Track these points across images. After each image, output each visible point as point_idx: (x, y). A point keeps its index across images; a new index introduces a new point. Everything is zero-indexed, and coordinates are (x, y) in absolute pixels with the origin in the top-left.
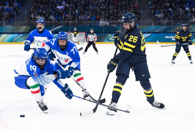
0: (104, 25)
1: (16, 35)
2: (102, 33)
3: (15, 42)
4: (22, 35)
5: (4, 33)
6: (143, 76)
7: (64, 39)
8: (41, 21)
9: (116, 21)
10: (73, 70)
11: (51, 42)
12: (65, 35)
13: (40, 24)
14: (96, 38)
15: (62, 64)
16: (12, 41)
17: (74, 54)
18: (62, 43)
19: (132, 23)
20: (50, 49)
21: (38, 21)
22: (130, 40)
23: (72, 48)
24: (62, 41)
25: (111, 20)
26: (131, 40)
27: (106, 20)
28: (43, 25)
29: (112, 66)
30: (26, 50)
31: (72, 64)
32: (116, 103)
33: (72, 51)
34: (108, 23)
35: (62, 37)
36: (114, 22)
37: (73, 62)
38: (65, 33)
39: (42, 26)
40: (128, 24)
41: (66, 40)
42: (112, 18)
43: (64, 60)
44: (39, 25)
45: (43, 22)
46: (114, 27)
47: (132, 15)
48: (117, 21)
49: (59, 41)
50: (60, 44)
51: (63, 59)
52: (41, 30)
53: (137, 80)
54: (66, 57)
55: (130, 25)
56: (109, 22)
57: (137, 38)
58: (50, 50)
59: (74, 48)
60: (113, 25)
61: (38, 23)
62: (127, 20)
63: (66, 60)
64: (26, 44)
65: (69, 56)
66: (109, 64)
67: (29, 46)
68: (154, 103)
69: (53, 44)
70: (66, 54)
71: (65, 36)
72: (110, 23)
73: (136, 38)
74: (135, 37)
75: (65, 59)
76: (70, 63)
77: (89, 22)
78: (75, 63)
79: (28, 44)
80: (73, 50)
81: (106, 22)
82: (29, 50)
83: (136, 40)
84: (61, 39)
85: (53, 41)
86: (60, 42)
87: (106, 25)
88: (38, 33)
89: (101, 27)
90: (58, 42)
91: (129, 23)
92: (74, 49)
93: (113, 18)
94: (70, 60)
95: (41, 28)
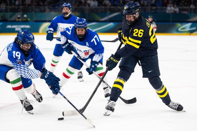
0: (172, 12)
2: (169, 22)
6: (149, 72)
7: (83, 27)
8: (67, 5)
9: (187, 7)
10: (96, 65)
11: (67, 31)
12: (84, 22)
13: (66, 8)
14: (155, 28)
15: (82, 58)
17: (96, 44)
18: (81, 32)
19: (137, 14)
20: (67, 40)
21: (64, 5)
22: (134, 35)
23: (93, 38)
24: (80, 29)
25: (181, 6)
26: (136, 34)
27: (175, 6)
28: (69, 9)
29: (112, 63)
30: (49, 40)
31: (95, 57)
32: (115, 101)
33: (93, 41)
34: (177, 10)
35: (80, 24)
36: (185, 8)
37: (96, 55)
38: (84, 20)
39: (68, 12)
40: (132, 16)
41: (85, 28)
42: (182, 3)
43: (84, 53)
44: (64, 9)
45: (69, 6)
46: (185, 14)
47: (136, 4)
48: (189, 6)
49: (76, 29)
50: (78, 33)
51: (83, 51)
52: (68, 16)
53: (144, 77)
54: (86, 48)
55: (134, 17)
56: (179, 8)
57: (143, 31)
58: (67, 42)
59: (95, 37)
60: (184, 12)
61: (63, 7)
62: (130, 11)
63: (86, 53)
64: (49, 32)
65: (89, 47)
66: (109, 60)
67: (52, 34)
68: (171, 104)
69: (70, 33)
70: (85, 45)
71: (84, 24)
72: (180, 10)
73: (141, 32)
74: (141, 30)
75: (84, 51)
76: (92, 56)
77: (154, 8)
78: (98, 56)
79: (51, 32)
80: (94, 39)
81: (175, 8)
82: (53, 39)
83: (142, 34)
84: (79, 27)
85: (70, 30)
86: (77, 31)
87: (175, 12)
88: (63, 19)
89: (169, 14)
90: (76, 31)
91: (133, 14)
92: (96, 39)
93: (184, 3)
94: (91, 51)
95: (67, 13)
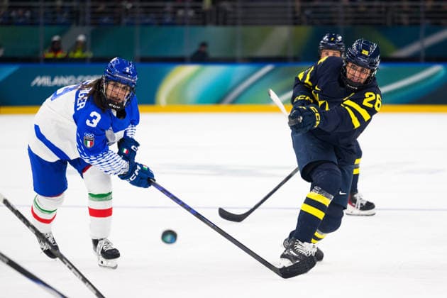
1: (240, 70)
3: (234, 102)
4: (268, 68)
5: (181, 61)
16: (219, 97)
